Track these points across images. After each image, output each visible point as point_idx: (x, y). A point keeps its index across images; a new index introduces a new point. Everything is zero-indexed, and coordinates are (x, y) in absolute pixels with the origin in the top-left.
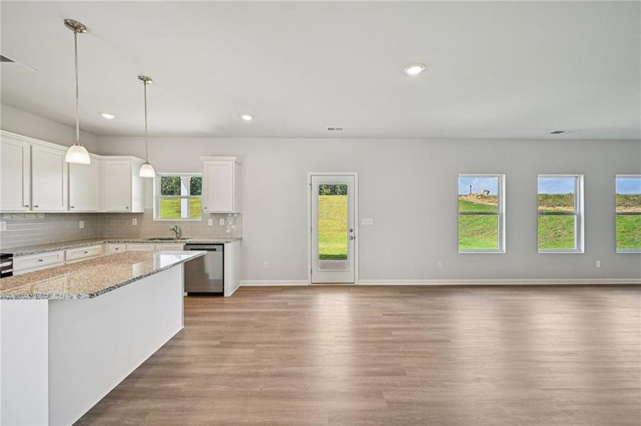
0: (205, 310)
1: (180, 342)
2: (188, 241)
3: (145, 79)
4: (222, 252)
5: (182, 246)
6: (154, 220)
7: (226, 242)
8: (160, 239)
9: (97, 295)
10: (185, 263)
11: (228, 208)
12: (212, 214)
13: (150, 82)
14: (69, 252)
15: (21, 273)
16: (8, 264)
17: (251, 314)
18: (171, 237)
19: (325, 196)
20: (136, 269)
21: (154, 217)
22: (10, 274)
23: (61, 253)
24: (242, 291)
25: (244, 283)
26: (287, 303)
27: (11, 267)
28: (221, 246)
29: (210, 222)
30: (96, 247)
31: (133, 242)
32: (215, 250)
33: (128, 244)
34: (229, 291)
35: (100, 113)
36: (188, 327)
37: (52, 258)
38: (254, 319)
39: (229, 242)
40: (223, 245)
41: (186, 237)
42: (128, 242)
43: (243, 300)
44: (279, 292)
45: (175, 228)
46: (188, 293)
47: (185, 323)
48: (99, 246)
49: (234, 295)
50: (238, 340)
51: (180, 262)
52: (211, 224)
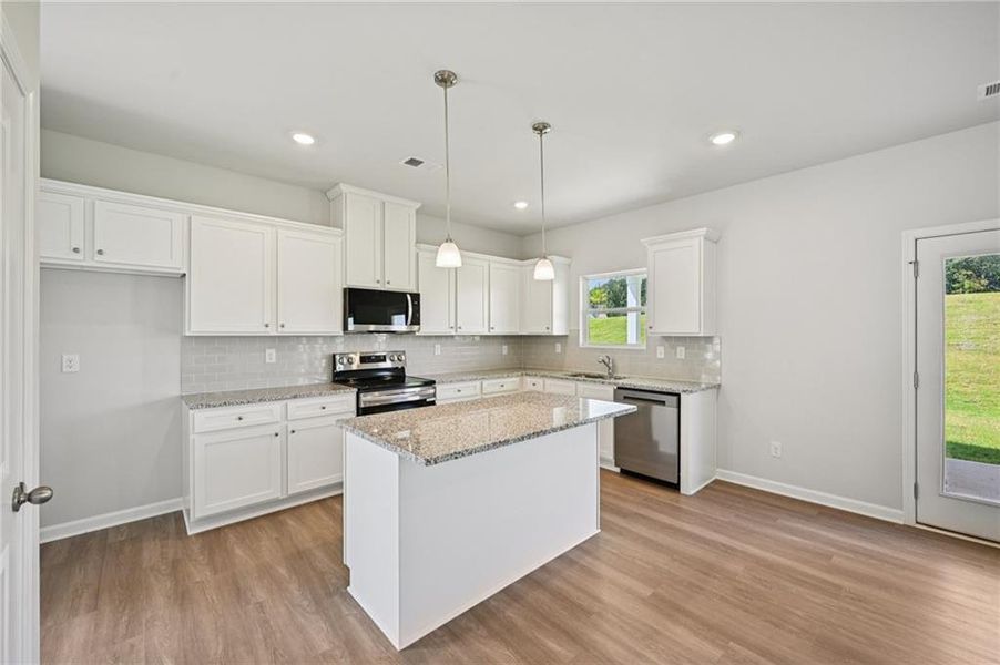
0: (643, 511)
1: (589, 559)
2: (620, 382)
3: (540, 128)
4: (676, 410)
5: (610, 390)
6: (581, 345)
7: (684, 391)
8: (588, 376)
9: (436, 463)
10: (616, 419)
11: (693, 328)
12: (664, 337)
13: (548, 130)
14: (485, 383)
15: (442, 403)
16: (432, 391)
17: (729, 551)
18: (601, 373)
19: (968, 296)
20: (558, 415)
21: (581, 341)
22: (433, 403)
23: (478, 383)
24: (719, 491)
25: (724, 475)
26: (829, 557)
27: (434, 395)
28: (675, 398)
29: (661, 352)
30: (514, 379)
31: (551, 377)
32: (663, 403)
33: (546, 380)
34: (690, 484)
35: (513, 203)
36: (606, 536)
37: (470, 389)
38: (735, 567)
39: (691, 392)
40: (678, 395)
41: (622, 376)
42: (546, 376)
43: (716, 513)
44: (808, 518)
45: (607, 361)
46: (622, 470)
47: (603, 524)
48: (517, 379)
49: (700, 494)
50: (689, 607)
51: (610, 415)
52: (663, 356)
